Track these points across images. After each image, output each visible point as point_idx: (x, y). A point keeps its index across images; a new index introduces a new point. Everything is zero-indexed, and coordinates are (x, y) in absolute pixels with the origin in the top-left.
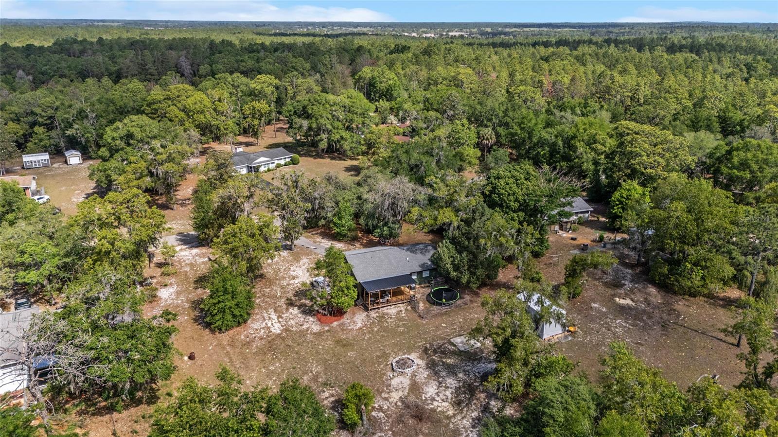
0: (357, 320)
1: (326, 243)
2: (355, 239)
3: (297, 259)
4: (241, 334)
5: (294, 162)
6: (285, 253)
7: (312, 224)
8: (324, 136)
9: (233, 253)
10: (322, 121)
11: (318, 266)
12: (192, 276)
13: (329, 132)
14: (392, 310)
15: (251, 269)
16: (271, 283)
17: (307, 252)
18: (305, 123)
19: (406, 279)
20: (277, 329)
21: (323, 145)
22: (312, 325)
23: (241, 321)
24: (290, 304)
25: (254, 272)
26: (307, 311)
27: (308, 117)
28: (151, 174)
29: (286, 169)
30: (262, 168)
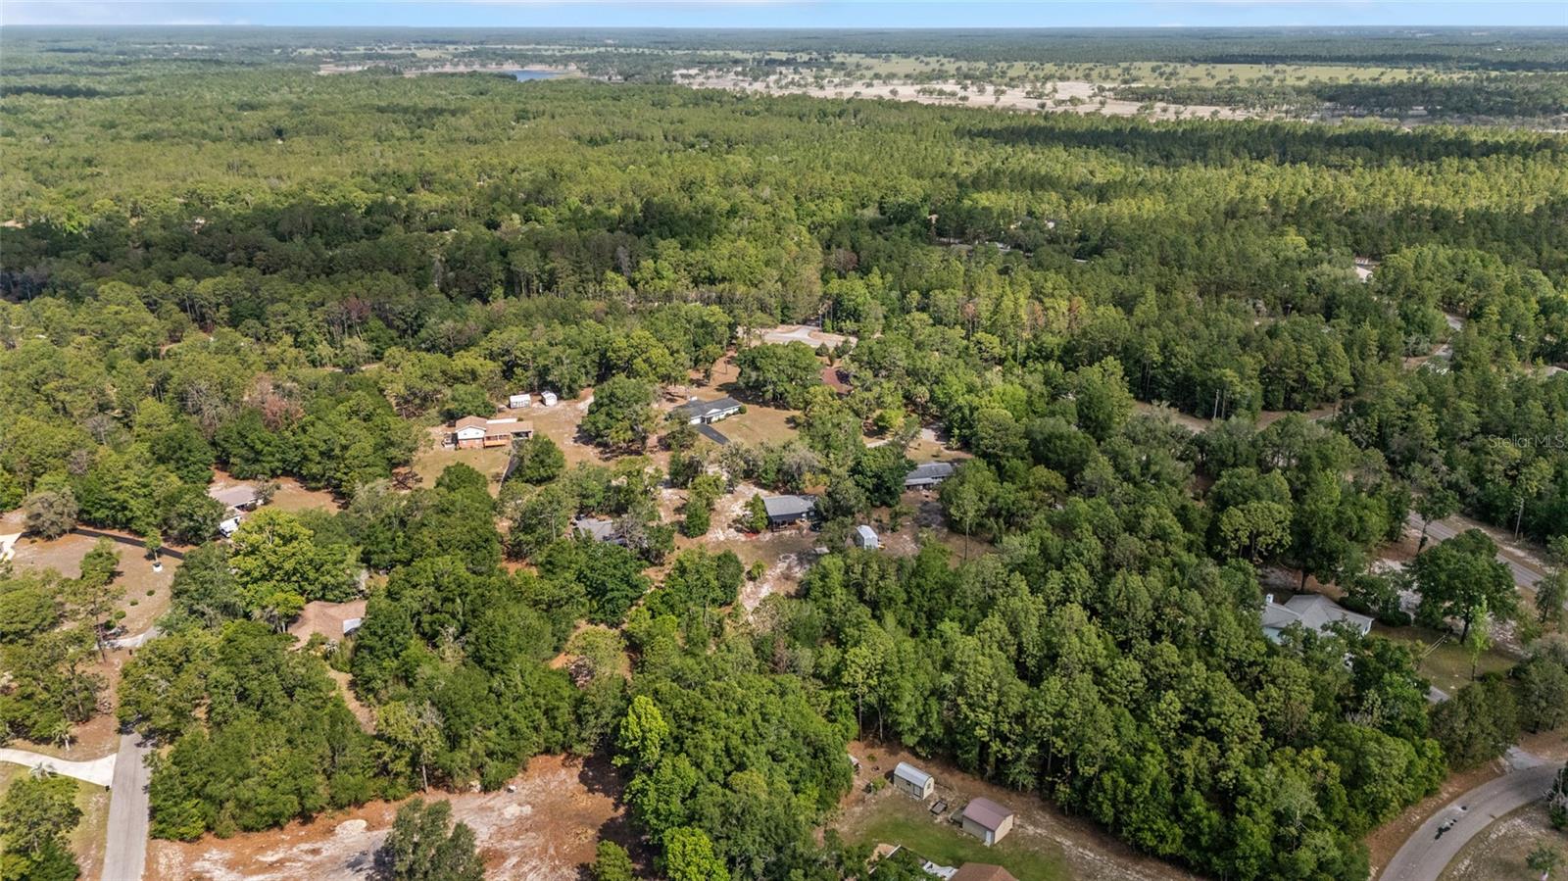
0: (767, 536)
1: (756, 490)
2: (776, 488)
3: (736, 500)
4: (703, 539)
5: (741, 411)
6: (729, 496)
7: (748, 475)
8: (770, 387)
9: (699, 494)
10: (768, 375)
11: (747, 504)
12: (672, 508)
13: (774, 383)
14: (787, 533)
15: (708, 505)
16: (719, 514)
17: (743, 495)
18: (754, 375)
19: (799, 515)
20: (722, 538)
21: (769, 396)
22: (742, 537)
23: (703, 533)
24: (730, 526)
25: (709, 505)
26: (739, 531)
27: (757, 369)
28: (632, 429)
29: (734, 419)
30: (714, 418)
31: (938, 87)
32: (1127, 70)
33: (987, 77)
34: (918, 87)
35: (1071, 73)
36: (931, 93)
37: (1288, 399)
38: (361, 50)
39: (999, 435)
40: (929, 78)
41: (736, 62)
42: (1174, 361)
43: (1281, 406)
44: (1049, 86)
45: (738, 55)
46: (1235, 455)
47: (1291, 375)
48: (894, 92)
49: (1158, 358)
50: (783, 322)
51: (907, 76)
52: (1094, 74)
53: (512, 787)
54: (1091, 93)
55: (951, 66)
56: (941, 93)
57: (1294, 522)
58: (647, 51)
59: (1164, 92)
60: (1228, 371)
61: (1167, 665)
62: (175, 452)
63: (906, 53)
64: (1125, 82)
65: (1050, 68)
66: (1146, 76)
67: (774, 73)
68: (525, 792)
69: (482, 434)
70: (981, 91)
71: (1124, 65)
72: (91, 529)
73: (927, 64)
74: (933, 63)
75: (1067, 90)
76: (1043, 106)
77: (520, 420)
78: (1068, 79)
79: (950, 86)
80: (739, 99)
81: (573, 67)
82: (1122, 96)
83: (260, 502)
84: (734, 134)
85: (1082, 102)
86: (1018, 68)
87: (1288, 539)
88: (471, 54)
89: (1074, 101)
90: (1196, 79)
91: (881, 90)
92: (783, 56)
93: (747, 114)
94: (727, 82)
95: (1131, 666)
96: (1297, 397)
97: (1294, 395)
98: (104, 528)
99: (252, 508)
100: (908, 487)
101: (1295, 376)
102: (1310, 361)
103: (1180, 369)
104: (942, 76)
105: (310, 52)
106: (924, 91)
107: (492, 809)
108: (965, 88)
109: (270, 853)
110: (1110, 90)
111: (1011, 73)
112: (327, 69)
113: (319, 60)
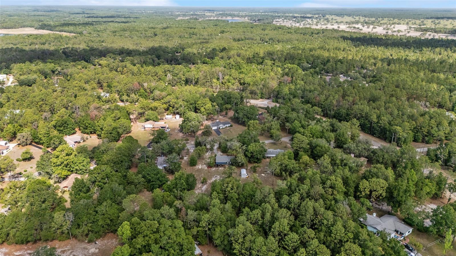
0: (214, 169)
4: (194, 167)
5: (231, 126)
11: (209, 158)
19: (226, 163)
20: (200, 168)
22: (206, 168)
26: (207, 166)
29: (228, 128)
30: (221, 128)
31: (354, 26)
32: (423, 21)
33: (373, 23)
34: (348, 26)
35: (402, 22)
36: (351, 28)
37: (423, 139)
38: (192, 13)
39: (299, 143)
40: (353, 23)
41: (295, 17)
42: (381, 122)
43: (420, 141)
44: (393, 26)
45: (296, 15)
46: (383, 159)
47: (425, 130)
48: (339, 27)
49: (375, 120)
50: (261, 98)
51: (346, 22)
52: (410, 23)
53: (97, 242)
54: (406, 28)
55: (362, 19)
56: (354, 28)
57: (388, 188)
58: (270, 14)
59: (432, 29)
60: (398, 127)
61: (309, 238)
62: (63, 124)
63: (349, 15)
64: (420, 25)
65: (396, 20)
66: (429, 24)
67: (305, 20)
68: (100, 244)
69: (152, 126)
70: (368, 27)
71: (422, 20)
72: (35, 144)
73: (355, 19)
74: (357, 18)
75: (397, 27)
76: (387, 32)
77: (165, 123)
78: (400, 24)
79: (359, 26)
80: (290, 28)
82: (416, 30)
83: (82, 141)
84: (280, 39)
85: (402, 32)
86: (385, 20)
87: (384, 194)
88: (220, 14)
89: (399, 31)
90: (446, 25)
91: (335, 27)
92: (310, 16)
93: (288, 33)
94: (288, 24)
95: (294, 236)
96: (427, 139)
97: (426, 138)
98: (38, 144)
99: (79, 142)
100: (267, 157)
101: (426, 131)
102: (433, 126)
103: (382, 125)
104: (357, 22)
105: (178, 13)
106: (348, 27)
107: (87, 249)
108: (363, 26)
109: (18, 252)
110: (413, 28)
111: (382, 22)
112: (179, 18)
113: (179, 15)
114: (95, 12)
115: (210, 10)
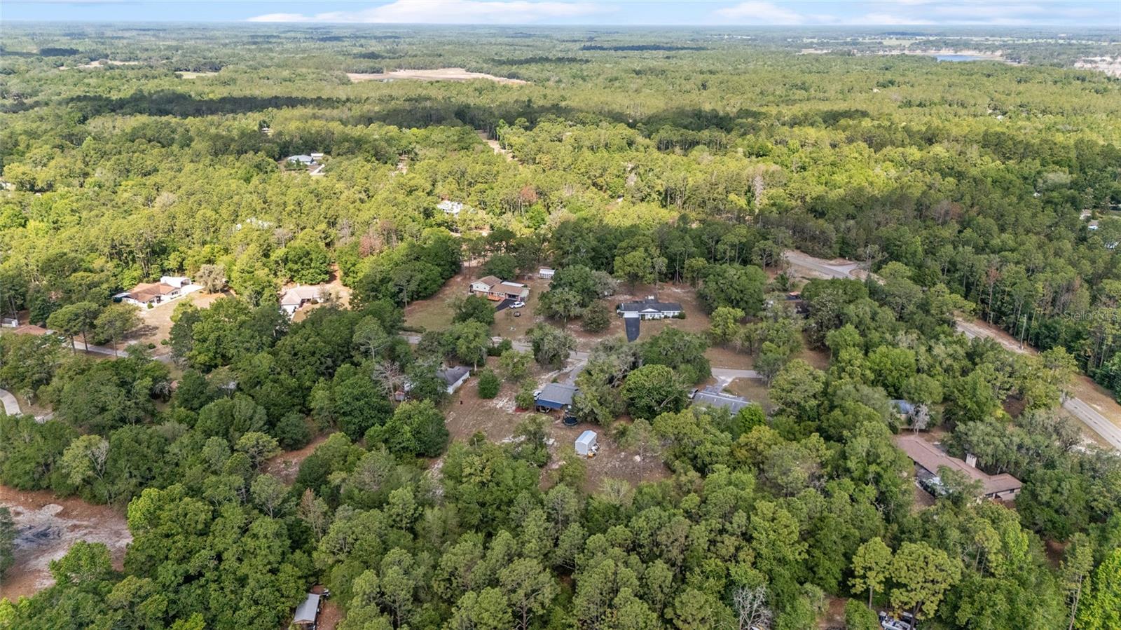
5: (680, 316)
22: (511, 410)
29: (666, 321)
30: (648, 317)
50: (841, 256)
69: (487, 290)
81: (999, 53)
83: (322, 300)
88: (925, 43)
99: (315, 302)
105: (809, 41)
112: (805, 52)
113: (810, 46)
114: (616, 37)
115: (903, 34)
